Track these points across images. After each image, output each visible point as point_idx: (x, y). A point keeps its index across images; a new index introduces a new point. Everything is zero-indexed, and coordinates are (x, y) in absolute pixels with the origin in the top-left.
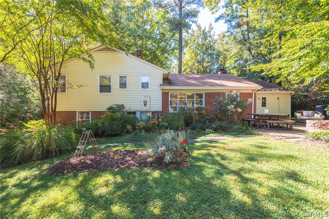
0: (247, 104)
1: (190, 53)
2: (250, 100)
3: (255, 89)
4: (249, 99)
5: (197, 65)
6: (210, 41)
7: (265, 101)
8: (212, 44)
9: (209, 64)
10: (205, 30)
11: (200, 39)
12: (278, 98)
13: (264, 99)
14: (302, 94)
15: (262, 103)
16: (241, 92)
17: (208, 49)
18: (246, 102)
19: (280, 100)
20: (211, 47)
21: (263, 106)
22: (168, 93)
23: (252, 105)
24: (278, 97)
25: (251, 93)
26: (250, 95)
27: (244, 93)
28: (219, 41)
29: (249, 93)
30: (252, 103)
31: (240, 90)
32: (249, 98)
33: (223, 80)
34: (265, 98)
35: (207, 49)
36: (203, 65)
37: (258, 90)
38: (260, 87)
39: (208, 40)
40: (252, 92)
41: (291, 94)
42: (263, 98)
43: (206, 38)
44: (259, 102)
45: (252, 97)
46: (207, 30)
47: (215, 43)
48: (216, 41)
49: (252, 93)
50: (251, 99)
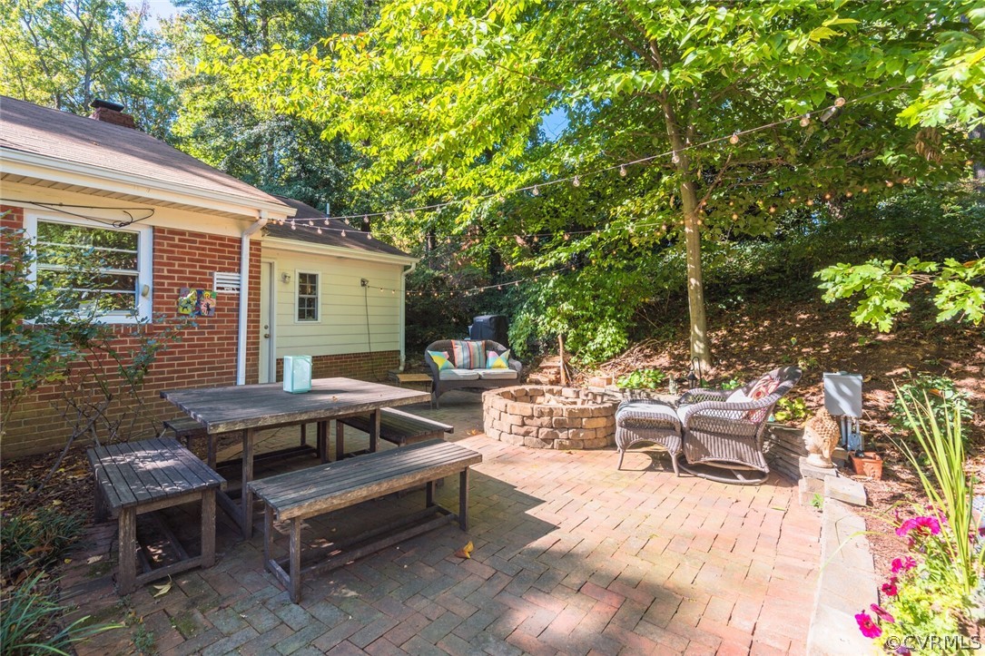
0: (203, 307)
2: (222, 280)
3: (254, 214)
4: (217, 275)
7: (313, 290)
12: (364, 283)
13: (308, 282)
14: (433, 274)
15: (301, 301)
16: (162, 222)
18: (200, 294)
19: (370, 292)
21: (302, 316)
23: (238, 310)
24: (364, 277)
25: (231, 240)
26: (224, 252)
27: (182, 233)
29: (221, 238)
30: (238, 298)
32: (222, 270)
34: (313, 278)
38: (281, 212)
40: (235, 234)
41: (407, 268)
42: (302, 276)
44: (283, 299)
45: (240, 265)
49: (240, 241)
50: (233, 276)
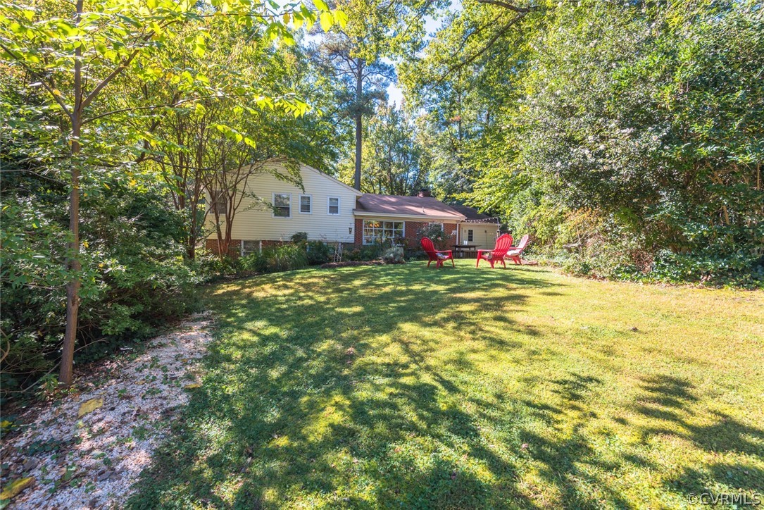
0: (451, 237)
1: (367, 146)
2: (454, 232)
3: (459, 219)
4: (452, 231)
5: (379, 168)
6: (402, 128)
7: (472, 234)
8: (405, 133)
9: (401, 169)
10: (394, 107)
11: (385, 122)
12: (486, 232)
13: (471, 232)
15: (469, 236)
16: (445, 222)
17: (398, 140)
18: (450, 234)
19: (487, 234)
20: (404, 137)
21: (469, 240)
22: (362, 220)
24: (486, 230)
25: (455, 224)
26: (454, 227)
27: (447, 224)
28: (417, 130)
29: (453, 224)
30: (456, 235)
31: (443, 220)
33: (425, 207)
34: (472, 231)
35: (396, 141)
36: (390, 170)
37: (462, 221)
38: (465, 218)
39: (398, 126)
42: (469, 231)
43: (395, 122)
44: (465, 235)
45: (456, 229)
46: (397, 109)
47: (411, 131)
48: (413, 128)
49: (457, 224)
50: (456, 231)
